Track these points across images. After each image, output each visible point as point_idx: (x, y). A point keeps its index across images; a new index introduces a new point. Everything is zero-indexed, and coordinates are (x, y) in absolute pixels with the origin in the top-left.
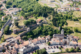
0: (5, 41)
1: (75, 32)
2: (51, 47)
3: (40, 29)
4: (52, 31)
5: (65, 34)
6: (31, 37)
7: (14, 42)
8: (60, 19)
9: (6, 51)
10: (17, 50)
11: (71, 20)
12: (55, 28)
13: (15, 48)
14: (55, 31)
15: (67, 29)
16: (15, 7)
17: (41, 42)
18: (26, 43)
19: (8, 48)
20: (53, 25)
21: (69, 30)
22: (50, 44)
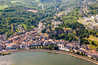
0: (39, 36)
1: (91, 44)
2: (65, 47)
3: (65, 35)
4: (72, 39)
5: (82, 43)
6: (56, 38)
7: (43, 37)
8: (84, 32)
9: (36, 40)
10: (43, 42)
11: (94, 36)
12: (76, 37)
13: (42, 40)
14: (75, 39)
15: (85, 41)
16: (61, 21)
17: (61, 43)
18: (50, 40)
19: (38, 40)
20: (76, 35)
21: (86, 41)
22: (65, 46)
